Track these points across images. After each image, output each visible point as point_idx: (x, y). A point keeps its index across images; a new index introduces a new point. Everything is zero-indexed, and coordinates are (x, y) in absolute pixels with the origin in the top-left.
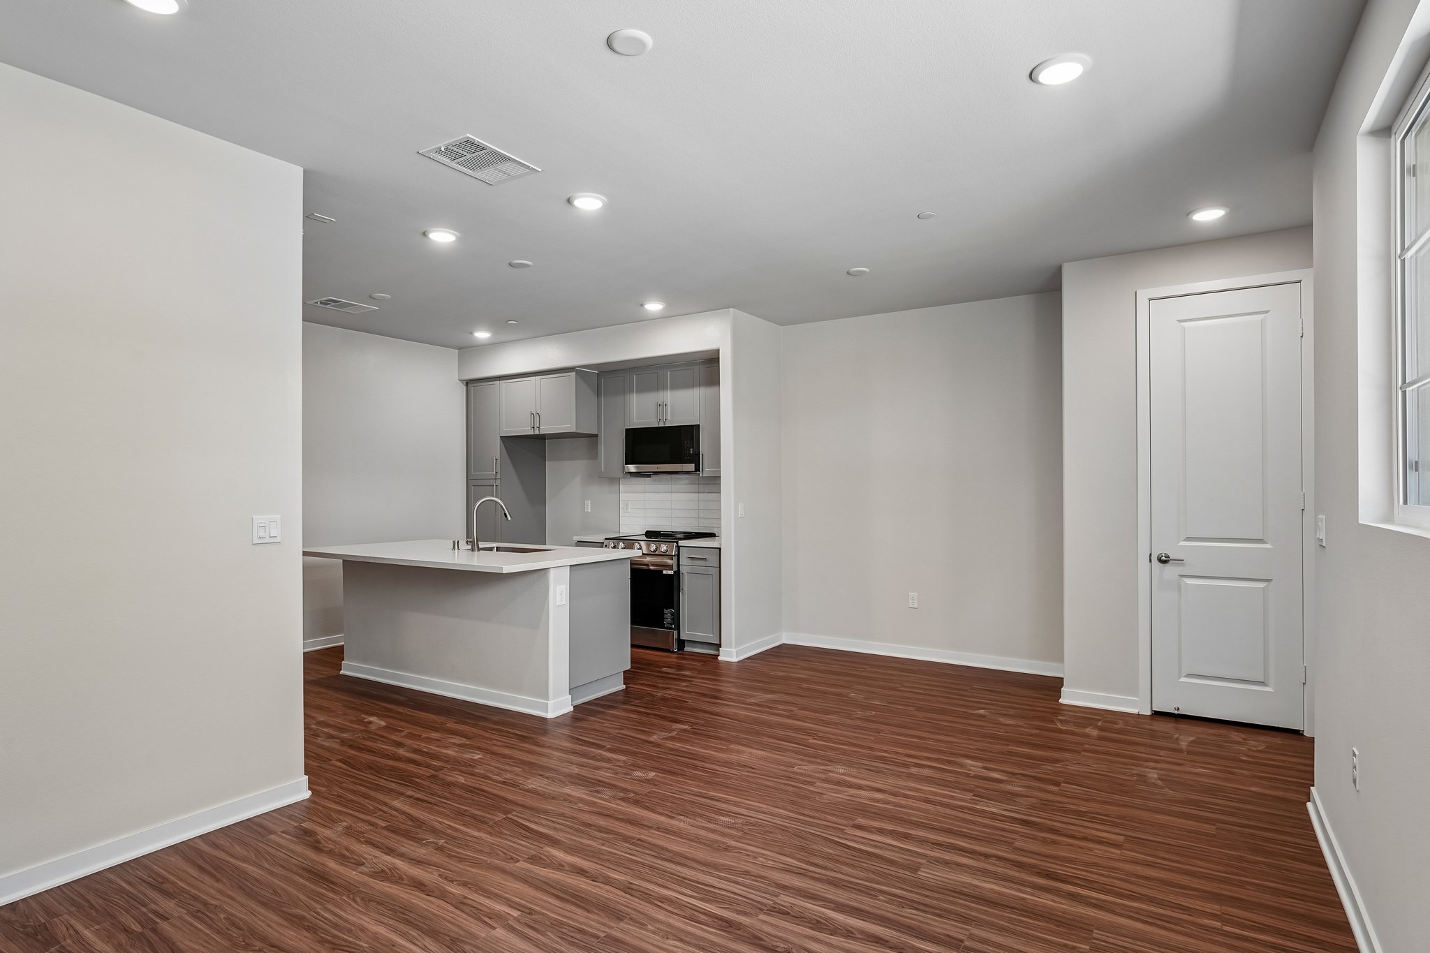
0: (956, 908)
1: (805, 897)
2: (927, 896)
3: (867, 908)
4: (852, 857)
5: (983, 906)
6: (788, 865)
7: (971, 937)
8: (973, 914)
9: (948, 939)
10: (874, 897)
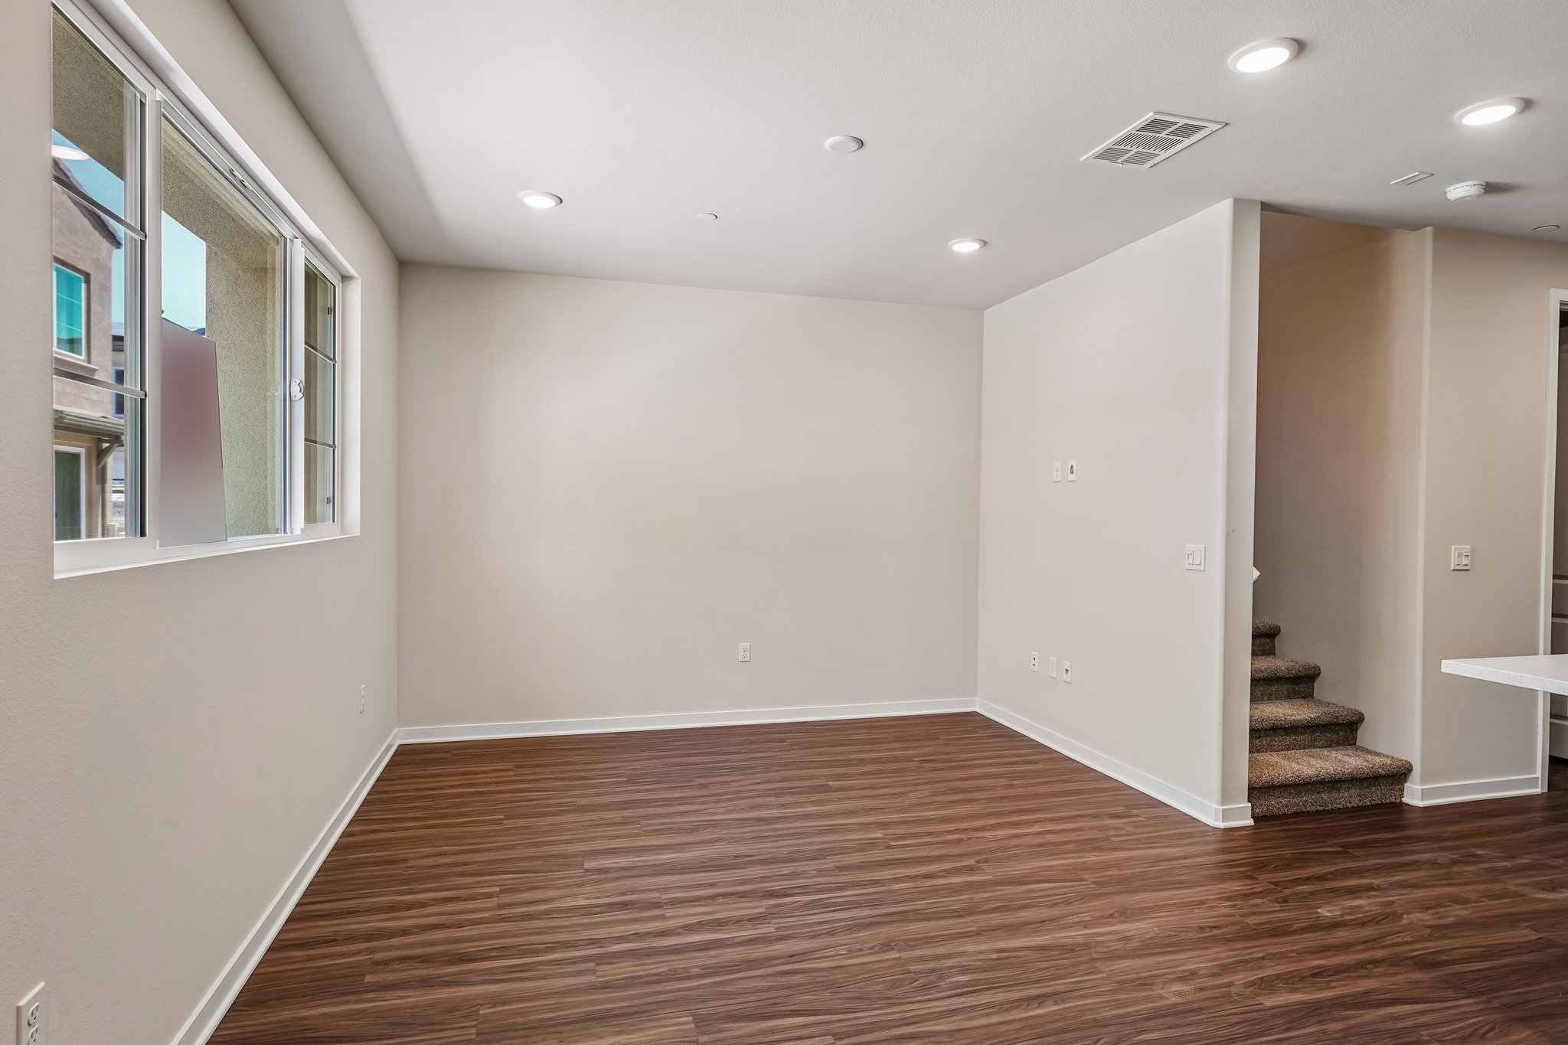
0: (623, 994)
1: (756, 939)
2: (660, 993)
3: (698, 954)
4: (778, 1001)
5: (598, 1010)
6: (815, 959)
7: (593, 972)
8: (604, 996)
9: (610, 960)
10: (704, 967)
